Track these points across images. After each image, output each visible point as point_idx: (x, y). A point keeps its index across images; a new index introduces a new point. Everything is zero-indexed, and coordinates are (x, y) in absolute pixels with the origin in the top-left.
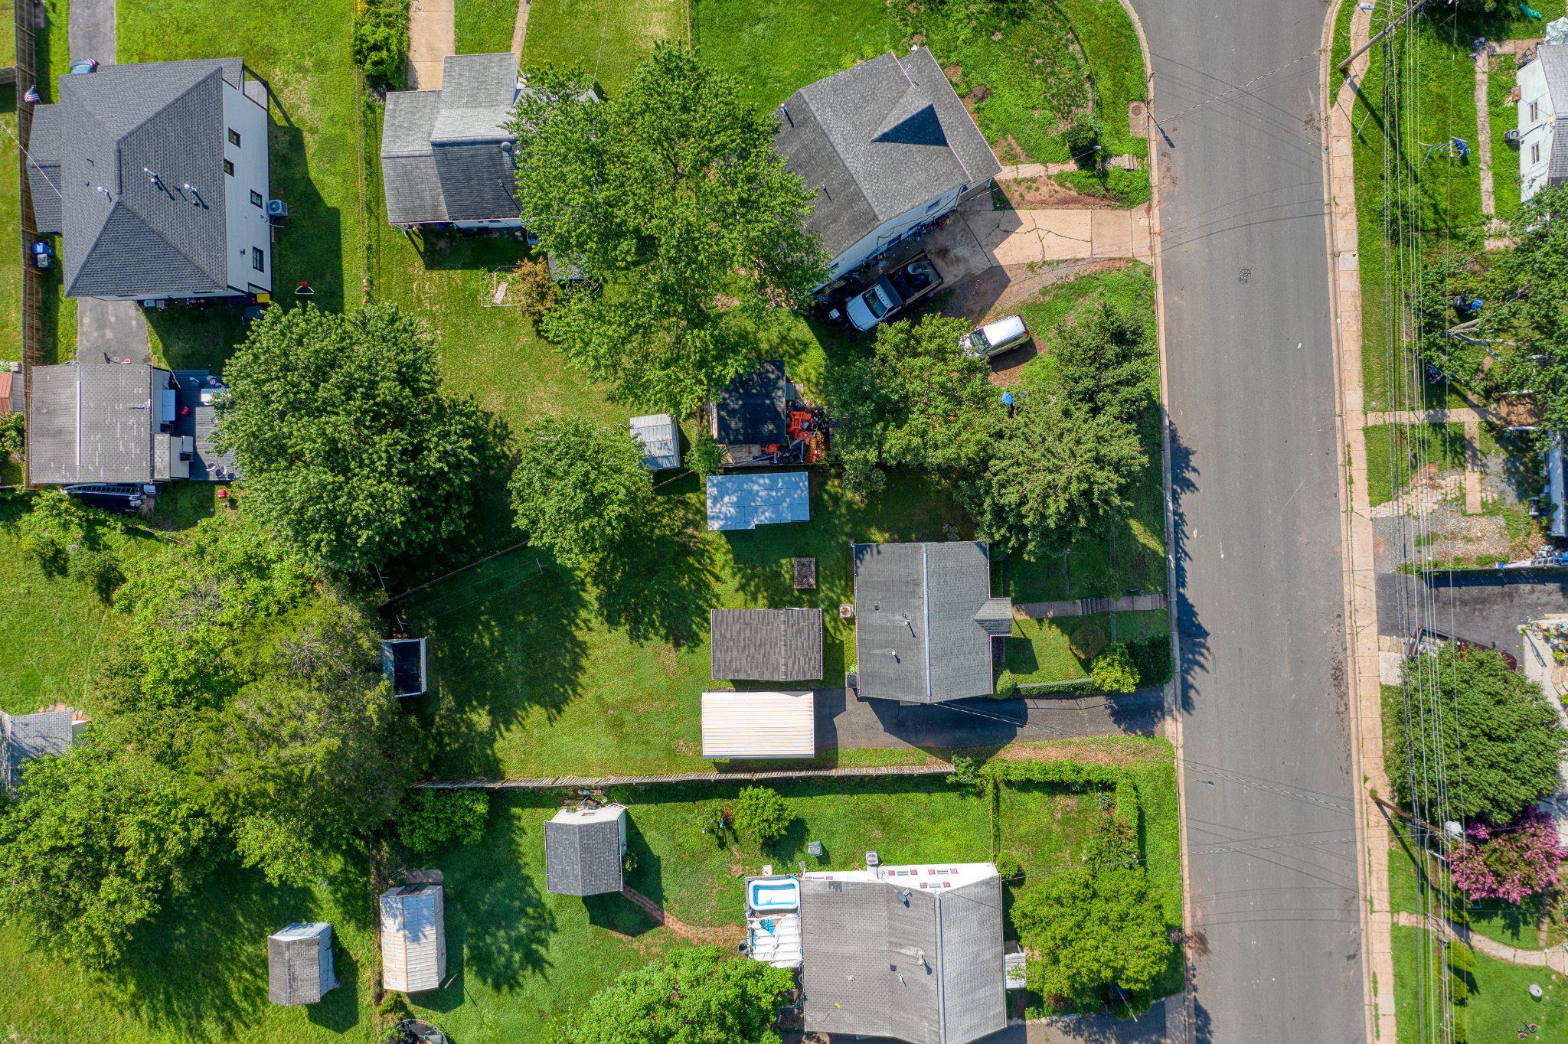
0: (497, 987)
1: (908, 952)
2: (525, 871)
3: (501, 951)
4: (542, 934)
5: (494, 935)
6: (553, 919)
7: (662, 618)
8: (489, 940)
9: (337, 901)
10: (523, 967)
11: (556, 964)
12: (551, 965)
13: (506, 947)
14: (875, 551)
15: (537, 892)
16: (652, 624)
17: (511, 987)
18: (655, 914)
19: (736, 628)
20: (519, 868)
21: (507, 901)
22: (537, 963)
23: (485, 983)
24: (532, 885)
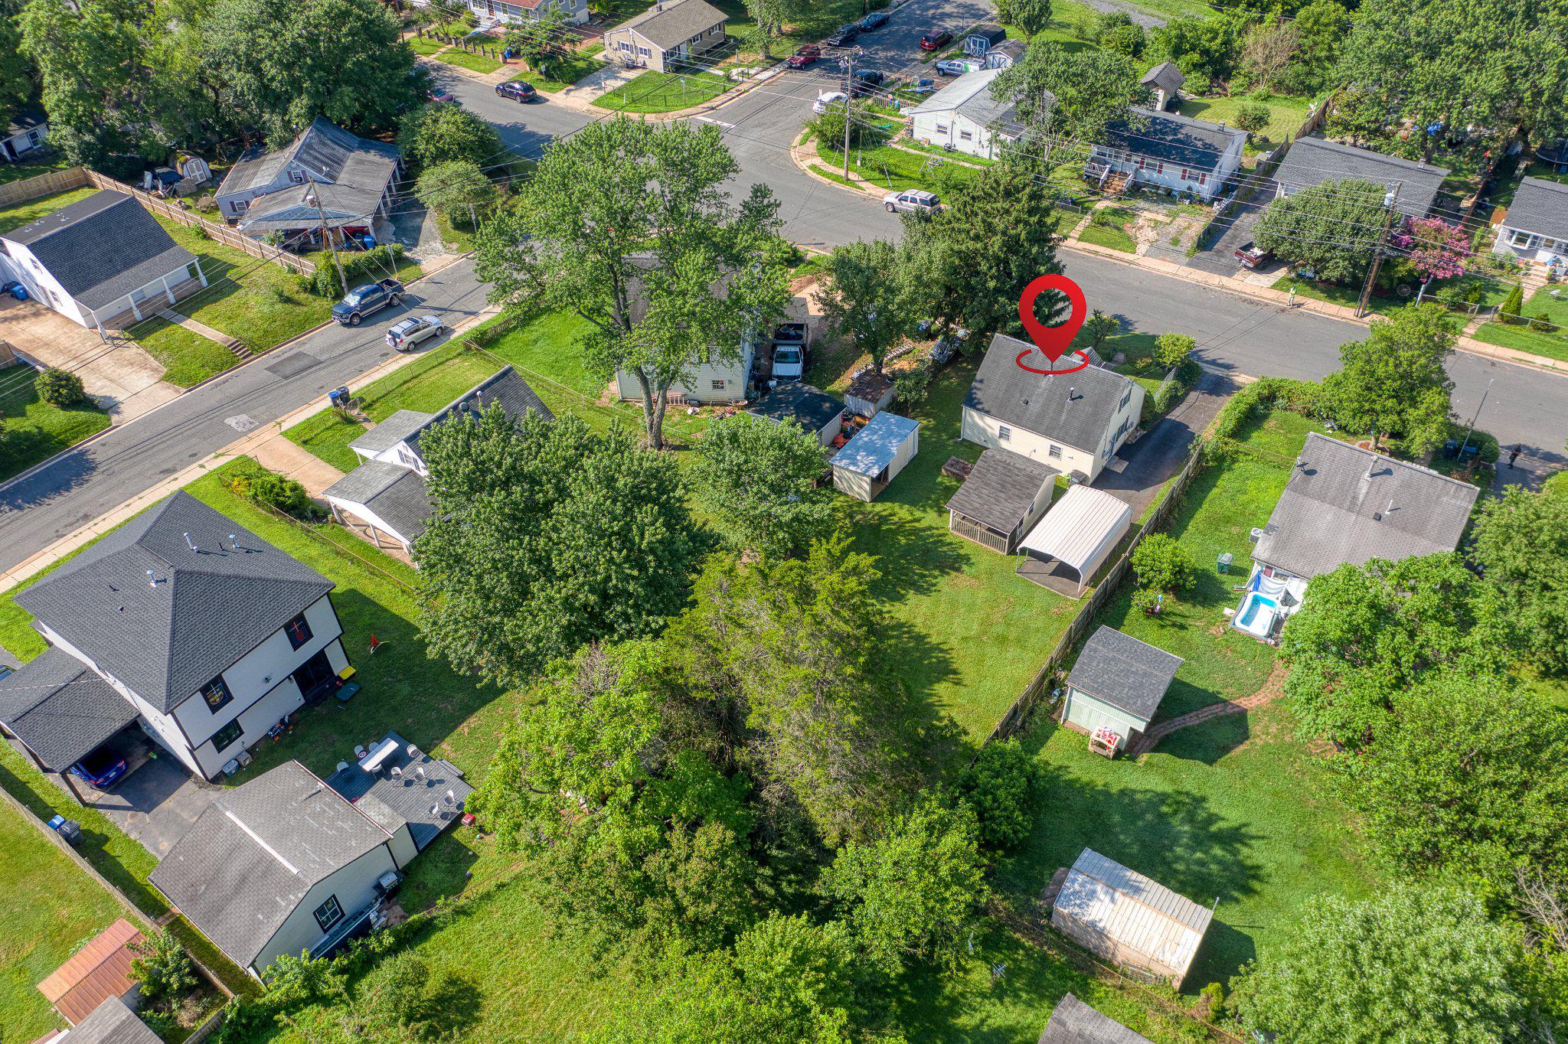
0: (1249, 891)
1: (1364, 491)
2: (1114, 790)
3: (1202, 863)
4: (1202, 815)
5: (1178, 859)
6: (1187, 794)
7: (924, 566)
8: (1180, 867)
9: (1029, 1004)
10: (1235, 853)
11: (1244, 821)
12: (1245, 825)
13: (1199, 855)
14: (978, 385)
15: (1146, 791)
16: (923, 576)
17: (1256, 877)
18: (1229, 711)
19: (974, 497)
20: (1106, 794)
21: (1140, 823)
22: (1234, 837)
23: (1237, 901)
24: (1134, 791)
